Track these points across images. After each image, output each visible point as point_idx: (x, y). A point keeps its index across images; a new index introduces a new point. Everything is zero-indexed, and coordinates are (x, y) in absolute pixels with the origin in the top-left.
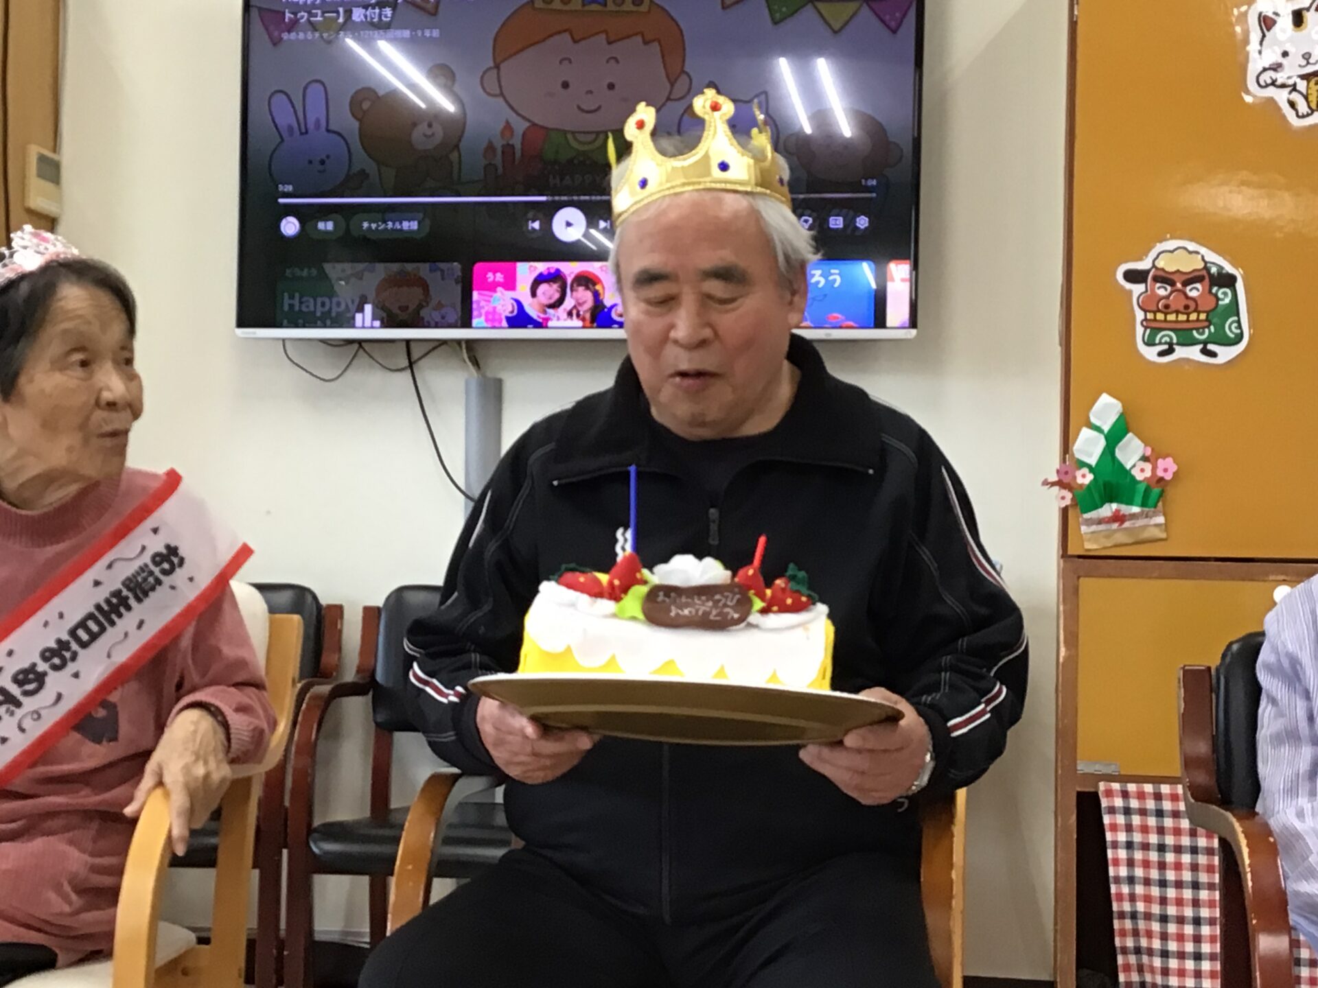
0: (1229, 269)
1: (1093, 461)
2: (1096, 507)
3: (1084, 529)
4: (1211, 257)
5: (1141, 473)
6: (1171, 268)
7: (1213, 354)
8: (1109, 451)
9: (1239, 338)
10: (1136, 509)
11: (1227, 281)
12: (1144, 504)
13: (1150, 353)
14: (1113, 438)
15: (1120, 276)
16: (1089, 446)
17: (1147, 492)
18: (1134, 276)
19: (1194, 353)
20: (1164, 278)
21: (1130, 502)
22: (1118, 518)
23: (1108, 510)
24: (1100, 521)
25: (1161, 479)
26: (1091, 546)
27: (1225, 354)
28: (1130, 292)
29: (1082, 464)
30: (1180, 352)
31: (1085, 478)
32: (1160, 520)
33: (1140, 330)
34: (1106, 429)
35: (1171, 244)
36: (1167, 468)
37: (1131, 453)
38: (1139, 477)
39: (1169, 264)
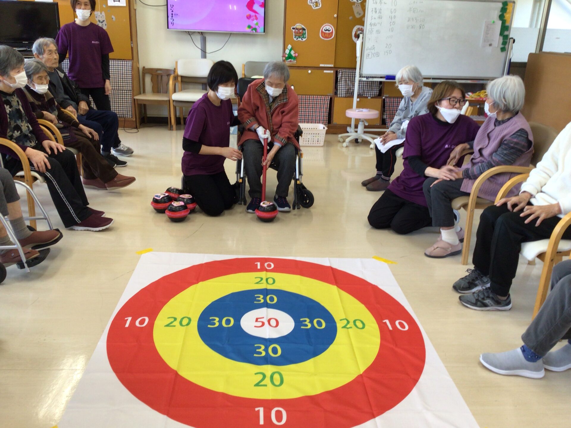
0: (305, 28)
1: (288, 53)
2: (288, 59)
4: (303, 26)
5: (294, 55)
7: (302, 39)
9: (306, 38)
10: (293, 60)
11: (305, 30)
12: (294, 59)
14: (290, 51)
16: (287, 51)
18: (293, 29)
19: (300, 39)
20: (297, 29)
21: (292, 59)
22: (291, 61)
24: (288, 61)
25: (296, 56)
27: (304, 40)
28: (293, 31)
29: (286, 54)
31: (287, 56)
32: (296, 61)
33: (294, 36)
34: (290, 49)
35: (298, 24)
37: (292, 53)
39: (298, 27)
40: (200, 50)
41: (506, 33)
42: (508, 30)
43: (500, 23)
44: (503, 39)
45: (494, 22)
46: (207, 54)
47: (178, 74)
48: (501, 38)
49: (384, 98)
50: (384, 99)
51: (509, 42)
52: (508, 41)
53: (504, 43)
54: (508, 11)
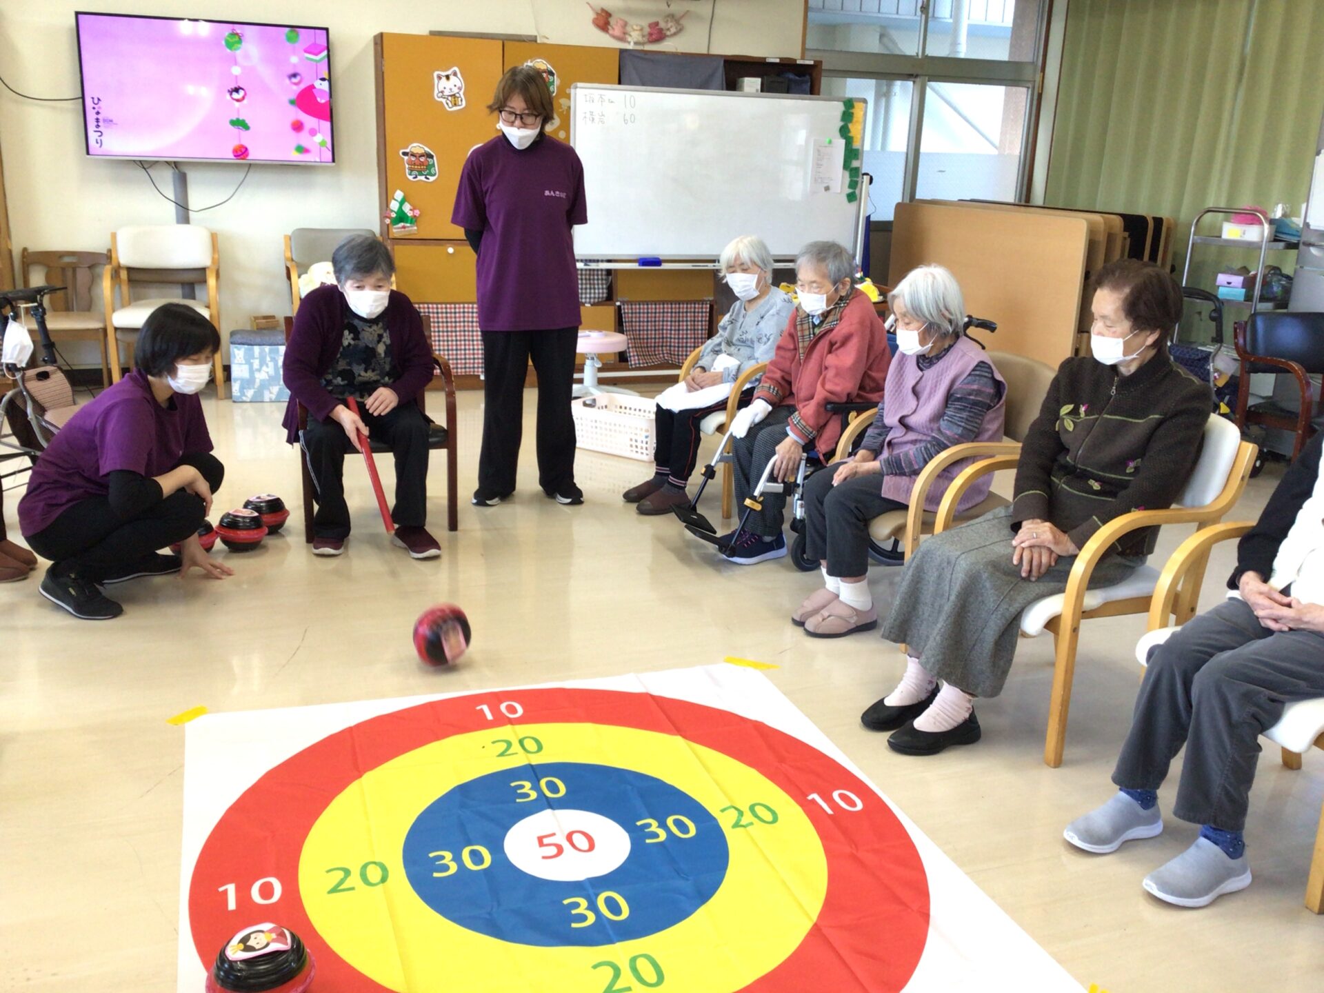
0: (432, 153)
1: (396, 210)
2: (398, 224)
3: (394, 231)
4: (427, 149)
5: (410, 214)
6: (415, 152)
7: (428, 179)
8: (400, 208)
9: (435, 174)
10: (408, 225)
11: (431, 156)
12: (411, 223)
13: (411, 178)
14: (402, 203)
15: (401, 154)
16: (394, 206)
17: (412, 219)
18: (405, 154)
19: (423, 178)
20: (413, 155)
21: (407, 222)
22: (404, 227)
23: (401, 224)
24: (399, 228)
25: (415, 216)
26: (397, 236)
27: (432, 179)
28: (403, 159)
29: (392, 211)
30: (420, 178)
31: (394, 215)
32: (416, 228)
33: (407, 170)
34: (399, 200)
35: (415, 145)
36: (417, 212)
37: (407, 208)
38: (409, 215)
39: (416, 151)
40: (174, 204)
41: (855, 164)
42: (858, 159)
43: (841, 143)
44: (851, 176)
45: (830, 142)
46: (190, 213)
47: (119, 263)
48: (847, 174)
49: (618, 304)
50: (619, 307)
51: (862, 182)
52: (860, 180)
53: (853, 184)
54: (855, 119)
